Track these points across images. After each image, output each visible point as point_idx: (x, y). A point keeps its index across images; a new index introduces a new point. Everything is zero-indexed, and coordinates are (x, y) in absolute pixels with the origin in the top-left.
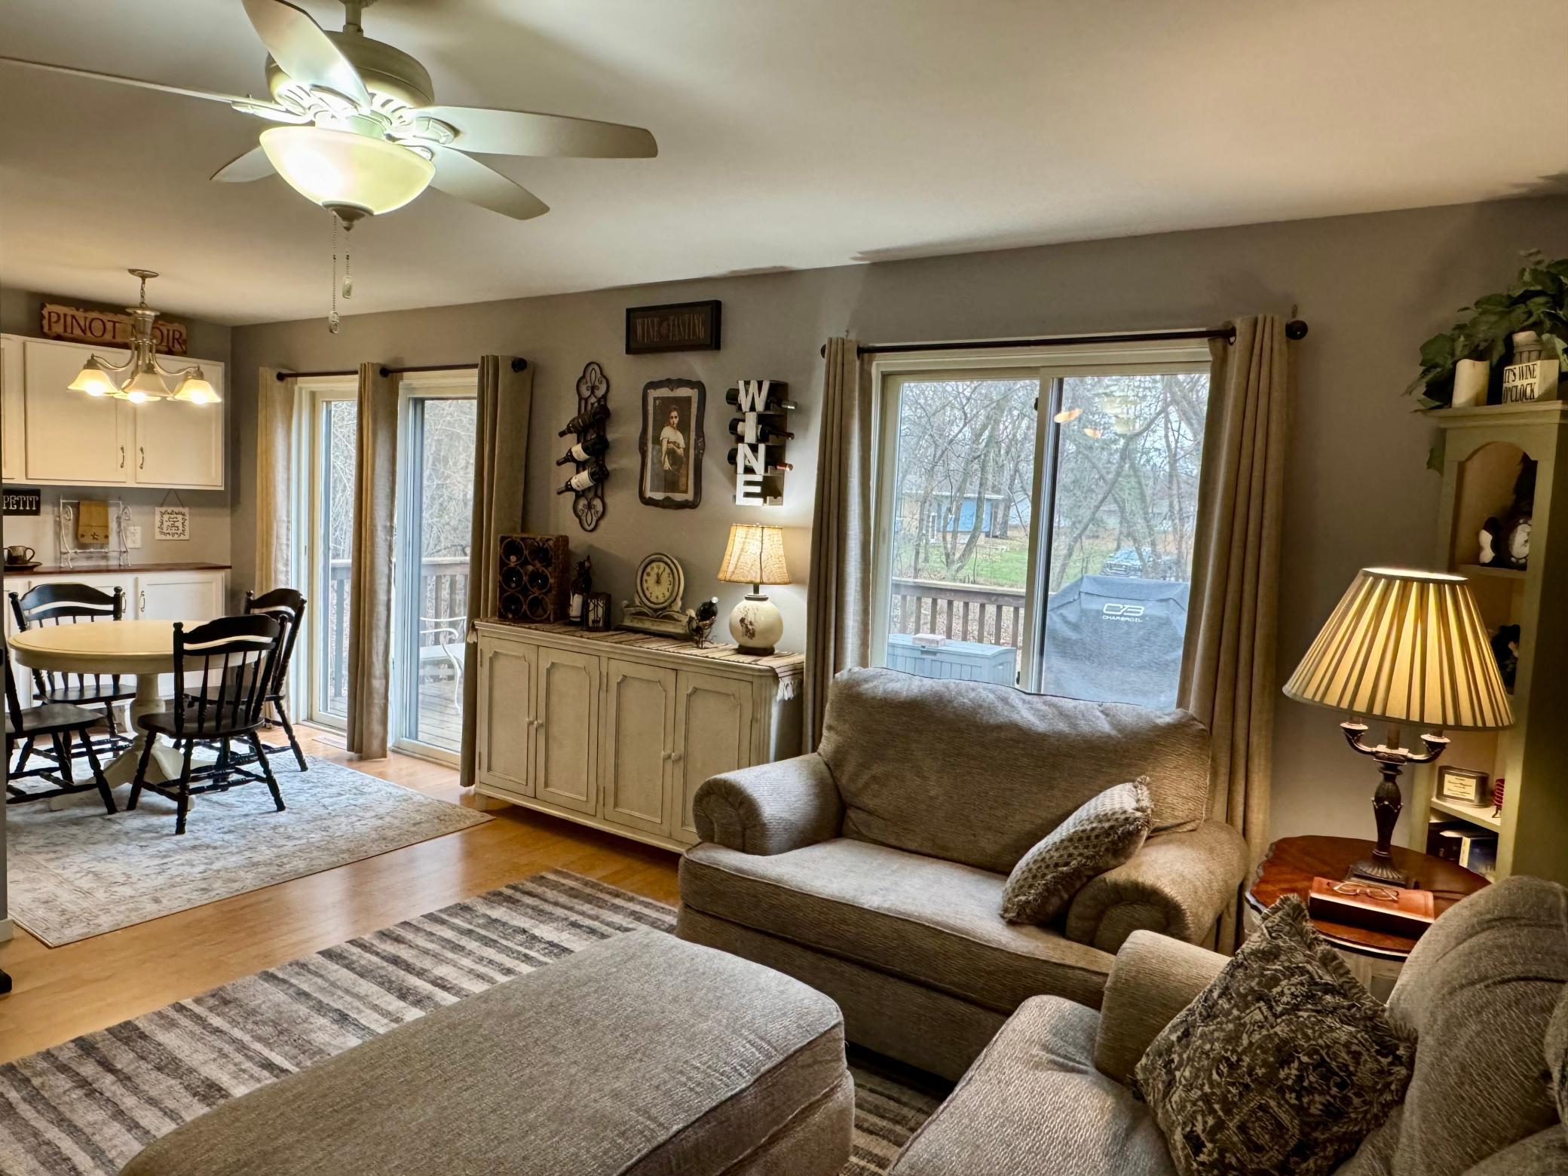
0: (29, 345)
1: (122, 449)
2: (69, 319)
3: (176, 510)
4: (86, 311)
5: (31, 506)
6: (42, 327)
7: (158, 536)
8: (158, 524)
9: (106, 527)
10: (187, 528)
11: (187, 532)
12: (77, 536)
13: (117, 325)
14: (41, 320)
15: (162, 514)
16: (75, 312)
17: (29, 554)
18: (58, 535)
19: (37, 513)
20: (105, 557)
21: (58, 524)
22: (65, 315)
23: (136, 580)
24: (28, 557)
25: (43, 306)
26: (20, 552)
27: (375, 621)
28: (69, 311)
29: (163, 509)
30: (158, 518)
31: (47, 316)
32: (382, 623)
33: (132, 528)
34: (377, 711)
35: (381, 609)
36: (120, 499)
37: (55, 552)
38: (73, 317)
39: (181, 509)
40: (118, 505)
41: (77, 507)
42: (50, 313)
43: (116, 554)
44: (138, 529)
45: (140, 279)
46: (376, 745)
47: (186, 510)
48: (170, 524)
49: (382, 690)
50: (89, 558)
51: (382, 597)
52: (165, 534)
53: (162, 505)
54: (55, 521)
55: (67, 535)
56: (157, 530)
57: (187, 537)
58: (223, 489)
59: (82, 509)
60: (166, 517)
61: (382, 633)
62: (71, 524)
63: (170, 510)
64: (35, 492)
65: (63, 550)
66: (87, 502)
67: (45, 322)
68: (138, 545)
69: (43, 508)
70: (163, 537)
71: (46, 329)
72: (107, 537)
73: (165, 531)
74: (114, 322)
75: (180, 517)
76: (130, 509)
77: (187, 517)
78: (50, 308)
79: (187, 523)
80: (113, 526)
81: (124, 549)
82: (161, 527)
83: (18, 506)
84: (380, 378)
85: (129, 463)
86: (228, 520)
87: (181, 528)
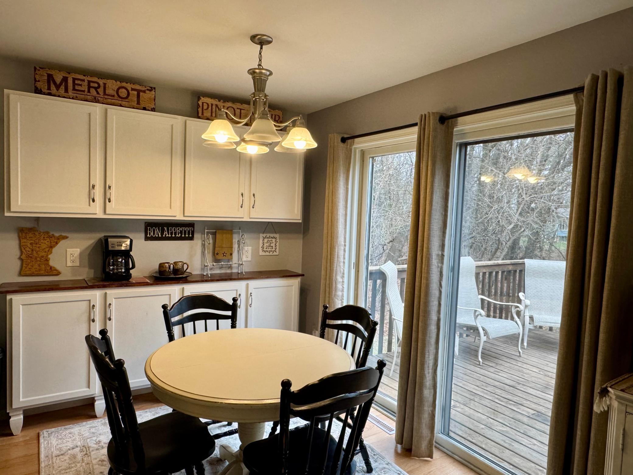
0: (188, 121)
1: (242, 195)
2: (214, 107)
3: (272, 235)
4: (224, 102)
5: (189, 234)
6: (198, 113)
7: (261, 253)
8: (261, 245)
9: (231, 247)
10: (278, 247)
11: (277, 250)
12: (215, 254)
13: (242, 111)
14: (198, 108)
15: (264, 238)
16: (218, 103)
17: (185, 267)
18: (203, 253)
19: (192, 239)
20: (230, 267)
21: (203, 245)
22: (212, 105)
23: (247, 285)
24: (185, 269)
25: (199, 99)
26: (179, 266)
27: (428, 338)
28: (215, 102)
29: (264, 235)
30: (261, 241)
31: (201, 105)
32: (433, 341)
33: (246, 248)
34: (426, 416)
35: (433, 328)
36: (240, 229)
37: (202, 265)
38: (217, 106)
39: (275, 235)
40: (239, 233)
41: (214, 234)
42: (203, 103)
43: (236, 265)
44: (250, 248)
45: (259, 46)
46: (424, 445)
47: (277, 236)
48: (268, 244)
49: (431, 399)
50: (221, 268)
51: (434, 317)
52: (265, 251)
53: (263, 233)
54: (202, 244)
55: (208, 253)
56: (261, 249)
57: (277, 253)
58: (301, 221)
59: (218, 235)
60: (266, 240)
61: (431, 349)
62: (211, 246)
63: (268, 235)
64: (191, 225)
65: (206, 264)
66: (220, 231)
67: (200, 110)
68: (249, 259)
69: (196, 236)
70: (264, 254)
71: (200, 115)
72: (231, 254)
73: (265, 249)
74: (241, 109)
75: (274, 240)
76: (246, 236)
77: (278, 240)
78: (203, 99)
79: (278, 244)
80: (235, 246)
81: (241, 263)
82: (263, 247)
83: (182, 235)
84: (439, 125)
85: (246, 204)
86: (301, 241)
87: (274, 247)
